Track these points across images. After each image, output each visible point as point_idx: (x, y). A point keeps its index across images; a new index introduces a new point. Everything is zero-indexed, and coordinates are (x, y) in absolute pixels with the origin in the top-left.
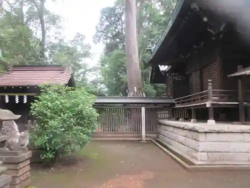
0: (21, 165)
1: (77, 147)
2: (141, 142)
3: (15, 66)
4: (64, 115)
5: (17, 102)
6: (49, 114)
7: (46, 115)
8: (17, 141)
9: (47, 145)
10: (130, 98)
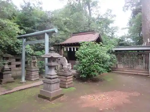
0: (68, 77)
1: (97, 74)
2: (148, 76)
3: (74, 33)
4: (89, 56)
5: (72, 50)
6: (82, 56)
7: (81, 56)
8: (67, 67)
9: (82, 70)
10: (144, 47)
